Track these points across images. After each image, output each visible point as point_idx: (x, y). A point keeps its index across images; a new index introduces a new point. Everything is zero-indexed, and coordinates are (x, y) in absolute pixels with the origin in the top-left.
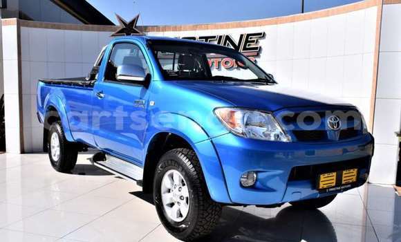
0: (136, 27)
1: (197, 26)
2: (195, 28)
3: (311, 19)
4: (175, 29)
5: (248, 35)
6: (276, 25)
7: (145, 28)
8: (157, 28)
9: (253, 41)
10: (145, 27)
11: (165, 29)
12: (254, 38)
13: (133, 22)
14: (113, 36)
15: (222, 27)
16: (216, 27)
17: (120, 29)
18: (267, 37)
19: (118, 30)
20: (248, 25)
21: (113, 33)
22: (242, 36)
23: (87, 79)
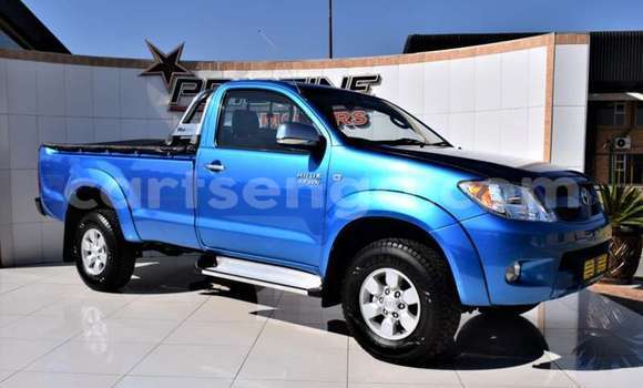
0: (179, 62)
1: (275, 63)
2: (271, 66)
3: (449, 59)
4: (241, 67)
5: (355, 79)
6: (396, 66)
7: (193, 65)
8: (212, 65)
9: (364, 88)
10: (193, 62)
11: (225, 66)
12: (364, 84)
13: (176, 54)
14: (143, 75)
15: (313, 66)
16: (305, 67)
17: (154, 65)
18: (383, 82)
19: (152, 66)
20: (354, 65)
21: (143, 71)
22: (345, 80)
23: (169, 144)
